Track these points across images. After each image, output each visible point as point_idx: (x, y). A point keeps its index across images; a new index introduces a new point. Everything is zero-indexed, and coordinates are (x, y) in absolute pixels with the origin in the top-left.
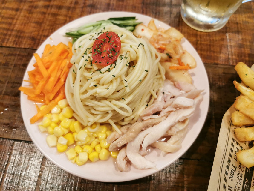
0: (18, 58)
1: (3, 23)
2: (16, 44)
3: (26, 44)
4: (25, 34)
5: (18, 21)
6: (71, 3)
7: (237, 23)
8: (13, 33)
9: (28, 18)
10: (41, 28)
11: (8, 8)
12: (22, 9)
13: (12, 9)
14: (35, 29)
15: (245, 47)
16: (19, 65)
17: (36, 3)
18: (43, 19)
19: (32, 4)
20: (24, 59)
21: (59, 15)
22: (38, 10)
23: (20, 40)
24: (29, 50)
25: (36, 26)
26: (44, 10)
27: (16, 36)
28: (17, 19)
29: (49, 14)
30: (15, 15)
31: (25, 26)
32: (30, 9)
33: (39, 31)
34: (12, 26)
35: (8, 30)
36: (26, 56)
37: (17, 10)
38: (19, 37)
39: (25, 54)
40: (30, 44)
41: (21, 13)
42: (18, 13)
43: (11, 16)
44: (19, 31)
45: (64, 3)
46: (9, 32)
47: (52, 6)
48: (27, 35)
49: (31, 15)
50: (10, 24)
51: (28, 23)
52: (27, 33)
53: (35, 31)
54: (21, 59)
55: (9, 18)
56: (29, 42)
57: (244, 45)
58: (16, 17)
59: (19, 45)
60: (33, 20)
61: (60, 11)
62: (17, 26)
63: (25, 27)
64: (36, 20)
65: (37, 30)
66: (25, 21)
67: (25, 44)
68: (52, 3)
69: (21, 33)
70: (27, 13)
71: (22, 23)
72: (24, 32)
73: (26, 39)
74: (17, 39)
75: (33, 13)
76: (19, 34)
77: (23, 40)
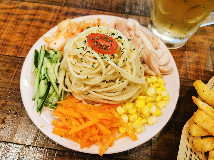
0: (2, 64)
2: (2, 51)
4: (10, 43)
5: (5, 31)
6: (53, 18)
7: (194, 43)
9: (14, 28)
10: (25, 38)
12: (9, 21)
14: (19, 39)
15: (201, 64)
16: (3, 70)
17: (22, 16)
18: (28, 30)
19: (19, 17)
20: (8, 65)
21: (42, 28)
22: (23, 22)
24: (12, 57)
25: (20, 36)
26: (29, 23)
27: (2, 44)
28: (4, 29)
29: (33, 26)
31: (11, 35)
32: (17, 21)
33: (23, 41)
36: (9, 62)
37: (5, 21)
38: (5, 45)
39: (9, 61)
40: (14, 52)
41: (8, 24)
42: (6, 24)
44: (5, 40)
45: (47, 17)
47: (36, 20)
48: (12, 43)
49: (16, 26)
51: (14, 33)
52: (12, 42)
53: (20, 41)
54: (5, 65)
56: (13, 50)
57: (200, 62)
58: (3, 27)
59: (4, 52)
61: (43, 24)
62: (3, 35)
63: (11, 37)
64: (21, 31)
65: (21, 39)
66: (11, 32)
67: (9, 52)
68: (36, 17)
69: (7, 41)
70: (13, 25)
71: (8, 33)
72: (10, 41)
73: (10, 47)
74: (2, 47)
75: (19, 24)
76: (5, 42)
77: (7, 48)
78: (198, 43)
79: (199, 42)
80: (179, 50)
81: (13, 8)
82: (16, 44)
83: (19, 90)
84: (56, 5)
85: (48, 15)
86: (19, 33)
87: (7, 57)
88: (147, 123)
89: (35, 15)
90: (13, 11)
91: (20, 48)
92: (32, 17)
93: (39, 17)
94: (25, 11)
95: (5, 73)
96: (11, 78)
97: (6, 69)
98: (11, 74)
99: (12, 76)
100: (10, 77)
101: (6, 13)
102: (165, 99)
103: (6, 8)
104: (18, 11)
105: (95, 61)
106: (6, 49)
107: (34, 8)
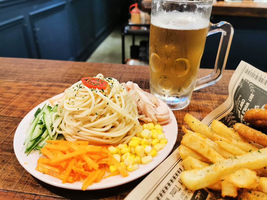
1: (2, 101)
2: (7, 114)
3: (15, 114)
4: (17, 108)
5: (16, 100)
8: (8, 107)
9: (24, 98)
10: (32, 105)
11: (10, 93)
12: (22, 93)
13: (14, 93)
14: (27, 105)
16: (3, 127)
17: (34, 91)
18: (37, 100)
19: (31, 91)
20: (9, 124)
22: (34, 94)
23: (11, 111)
24: (16, 118)
25: (29, 104)
26: (40, 95)
27: (9, 109)
28: (15, 99)
29: (43, 97)
30: (15, 97)
31: (19, 103)
32: (29, 93)
33: (30, 107)
34: (9, 103)
35: (4, 105)
36: (11, 122)
37: (17, 94)
38: (12, 110)
39: (11, 121)
40: (18, 115)
41: (19, 95)
42: (18, 96)
43: (11, 97)
44: (13, 106)
46: (5, 107)
47: (47, 93)
48: (19, 108)
49: (27, 97)
50: (8, 102)
51: (22, 102)
52: (19, 107)
53: (27, 106)
54: (6, 124)
55: (8, 98)
56: (19, 113)
58: (15, 98)
59: (9, 114)
60: (28, 100)
62: (13, 103)
63: (19, 104)
64: (30, 100)
65: (28, 106)
66: (21, 100)
67: (14, 114)
68: (48, 91)
69: (14, 107)
70: (24, 96)
71: (18, 102)
72: (17, 107)
73: (16, 111)
74: (9, 111)
75: (29, 96)
76: (13, 107)
77: (13, 112)
78: (202, 105)
79: (203, 104)
80: (182, 110)
81: (29, 85)
82: (23, 109)
83: (12, 142)
84: (68, 83)
85: (59, 90)
86: (29, 101)
87: (11, 118)
88: (141, 163)
89: (47, 90)
90: (28, 88)
91: (25, 112)
92: (44, 91)
93: (51, 91)
94: (38, 87)
95: (4, 129)
96: (8, 133)
97: (6, 126)
98: (10, 130)
99: (10, 132)
100: (8, 132)
101: (20, 89)
102: (162, 141)
103: (21, 86)
104: (32, 87)
105: (86, 94)
106: (12, 112)
107: (48, 86)
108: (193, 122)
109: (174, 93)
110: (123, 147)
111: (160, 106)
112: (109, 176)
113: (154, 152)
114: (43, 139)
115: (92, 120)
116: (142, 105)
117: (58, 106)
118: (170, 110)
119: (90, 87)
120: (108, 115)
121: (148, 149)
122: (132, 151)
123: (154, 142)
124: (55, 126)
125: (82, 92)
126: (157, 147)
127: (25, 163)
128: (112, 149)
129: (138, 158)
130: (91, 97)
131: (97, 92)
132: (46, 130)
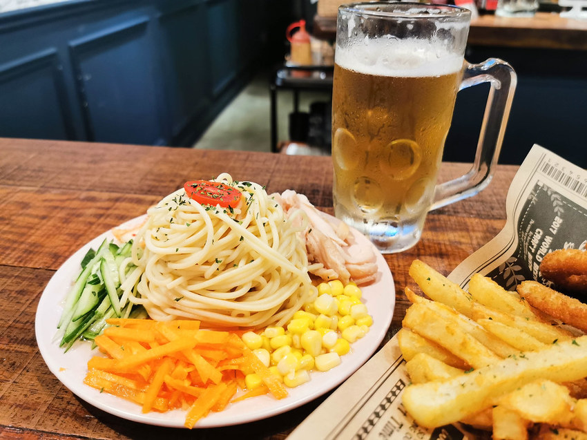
0: (14, 281)
1: (11, 233)
2: (20, 262)
3: (38, 262)
4: (43, 249)
5: (39, 232)
7: (439, 244)
8: (23, 246)
9: (59, 227)
10: (75, 242)
11: (28, 215)
12: (54, 216)
13: (37, 216)
14: (64, 243)
16: (11, 291)
17: (81, 211)
18: (86, 231)
19: (74, 212)
20: (25, 283)
23: (30, 256)
24: (40, 270)
25: (68, 239)
26: (93, 220)
27: (25, 251)
28: (37, 229)
29: (99, 225)
30: (36, 224)
31: (48, 238)
32: (68, 217)
33: (70, 246)
34: (25, 237)
35: (15, 242)
36: (30, 278)
37: (44, 218)
38: (30, 252)
39: (31, 276)
40: (46, 263)
41: (47, 221)
42: (44, 221)
43: (30, 225)
44: (34, 245)
46: (15, 245)
47: (108, 216)
48: (47, 250)
49: (65, 225)
50: (23, 234)
51: (55, 235)
53: (65, 245)
54: (18, 283)
55: (24, 227)
56: (47, 259)
58: (38, 226)
59: (25, 263)
60: (67, 231)
62: (33, 238)
63: (48, 240)
64: (72, 231)
65: (68, 243)
66: (51, 232)
67: (36, 262)
68: (109, 212)
69: (37, 247)
70: (59, 222)
71: (44, 235)
72: (43, 246)
73: (41, 255)
74: (24, 255)
75: (70, 222)
76: (33, 248)
77: (35, 256)
78: (448, 243)
79: (449, 241)
80: (404, 254)
81: (68, 200)
82: (55, 251)
83: (33, 323)
84: (154, 195)
85: (134, 208)
86: (69, 234)
87: (29, 270)
88: (315, 368)
89: (108, 209)
90: (66, 204)
91: (60, 256)
92: (101, 212)
93: (117, 212)
94: (89, 204)
95: (14, 295)
96: (23, 304)
97: (18, 288)
98: (26, 297)
99: (28, 300)
100: (23, 301)
101: (50, 207)
102: (360, 321)
103: (52, 200)
104: (75, 204)
105: (194, 216)
106: (31, 258)
107: (110, 200)
108: (429, 279)
109: (388, 215)
110: (275, 332)
111: (356, 243)
112: (243, 398)
113: (343, 344)
114: (100, 317)
115: (207, 276)
116: (317, 242)
117: (134, 243)
118: (379, 253)
119: (202, 202)
120: (242, 263)
121: (330, 337)
122: (295, 342)
123: (343, 322)
124: (127, 287)
125: (185, 212)
126: (350, 333)
127: (61, 369)
128: (250, 338)
129: (307, 359)
130: (204, 224)
131: (217, 212)
132: (107, 296)
